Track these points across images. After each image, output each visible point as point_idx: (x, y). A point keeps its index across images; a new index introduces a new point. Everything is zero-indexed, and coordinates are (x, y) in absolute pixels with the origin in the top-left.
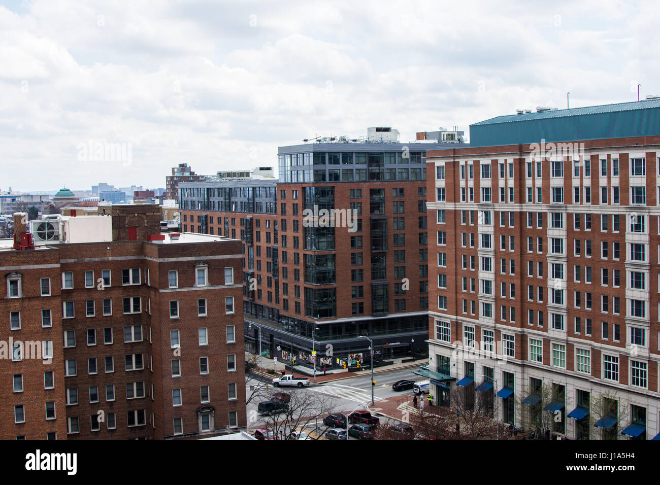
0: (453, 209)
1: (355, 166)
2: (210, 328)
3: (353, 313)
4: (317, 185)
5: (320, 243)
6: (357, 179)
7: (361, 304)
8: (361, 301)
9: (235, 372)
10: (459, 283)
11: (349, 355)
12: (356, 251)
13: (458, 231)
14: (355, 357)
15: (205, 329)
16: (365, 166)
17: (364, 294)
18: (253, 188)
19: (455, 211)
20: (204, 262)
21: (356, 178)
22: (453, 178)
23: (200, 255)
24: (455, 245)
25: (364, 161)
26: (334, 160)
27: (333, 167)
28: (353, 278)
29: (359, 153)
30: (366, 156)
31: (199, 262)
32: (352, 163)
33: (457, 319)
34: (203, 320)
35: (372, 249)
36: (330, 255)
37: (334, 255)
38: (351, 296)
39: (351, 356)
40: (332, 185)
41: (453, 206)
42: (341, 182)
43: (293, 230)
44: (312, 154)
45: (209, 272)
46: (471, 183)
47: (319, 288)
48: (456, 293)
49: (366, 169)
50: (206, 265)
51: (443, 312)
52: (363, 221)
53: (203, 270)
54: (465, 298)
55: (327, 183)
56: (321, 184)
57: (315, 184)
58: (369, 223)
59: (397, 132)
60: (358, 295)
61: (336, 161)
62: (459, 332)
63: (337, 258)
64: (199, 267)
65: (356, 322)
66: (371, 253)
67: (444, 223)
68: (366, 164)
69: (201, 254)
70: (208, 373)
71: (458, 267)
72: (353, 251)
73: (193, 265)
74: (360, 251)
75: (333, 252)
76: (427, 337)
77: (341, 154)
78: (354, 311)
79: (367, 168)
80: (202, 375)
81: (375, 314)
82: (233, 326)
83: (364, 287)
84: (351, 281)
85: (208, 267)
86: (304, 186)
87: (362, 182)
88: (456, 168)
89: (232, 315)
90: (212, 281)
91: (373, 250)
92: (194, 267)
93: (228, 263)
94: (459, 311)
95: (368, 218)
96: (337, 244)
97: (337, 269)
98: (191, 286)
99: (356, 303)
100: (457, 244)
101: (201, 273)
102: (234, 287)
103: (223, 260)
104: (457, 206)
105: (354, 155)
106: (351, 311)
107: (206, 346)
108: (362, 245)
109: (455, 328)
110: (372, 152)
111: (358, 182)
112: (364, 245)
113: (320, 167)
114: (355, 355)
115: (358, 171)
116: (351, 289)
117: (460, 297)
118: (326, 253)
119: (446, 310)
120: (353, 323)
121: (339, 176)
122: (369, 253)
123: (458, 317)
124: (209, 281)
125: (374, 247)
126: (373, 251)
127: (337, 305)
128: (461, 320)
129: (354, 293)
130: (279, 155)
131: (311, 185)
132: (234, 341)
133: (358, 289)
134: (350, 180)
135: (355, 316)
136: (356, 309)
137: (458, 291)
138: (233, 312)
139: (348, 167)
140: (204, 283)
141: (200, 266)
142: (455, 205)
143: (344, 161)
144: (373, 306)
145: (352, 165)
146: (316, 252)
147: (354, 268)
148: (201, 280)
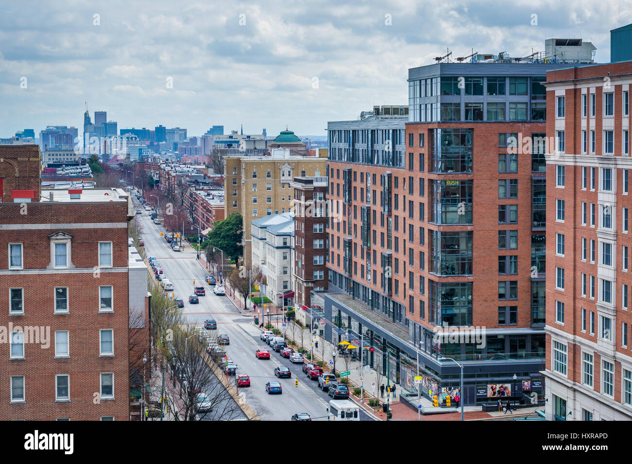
0: (572, 164)
1: (507, 98)
2: (72, 332)
3: (501, 322)
4: (445, 126)
5: (448, 214)
6: (512, 117)
7: (514, 308)
8: (513, 304)
9: (112, 401)
10: (578, 283)
11: (489, 386)
12: (507, 227)
13: (579, 199)
14: (498, 389)
15: (67, 332)
16: (526, 99)
17: (519, 294)
18: (393, 130)
19: (575, 167)
20: (65, 232)
21: (510, 116)
22: (573, 115)
23: (58, 222)
24: (575, 222)
25: (524, 90)
26: (474, 87)
27: (473, 99)
28: (502, 269)
29: (514, 79)
30: (527, 84)
31: (56, 232)
32: (504, 94)
33: (574, 341)
34: (61, 320)
35: (532, 226)
36: (463, 232)
37: (470, 233)
38: (497, 296)
39: (492, 388)
40: (470, 126)
41: (572, 160)
42: (486, 123)
43: (419, 194)
44: (439, 79)
45: (72, 247)
46: (593, 123)
47: (444, 281)
48: (575, 298)
49: (527, 103)
50: (67, 236)
51: (560, 327)
52: (519, 181)
53: (65, 245)
54: (585, 308)
55: (463, 123)
56: (452, 125)
57: (443, 125)
58: (529, 186)
59: (591, 47)
60: (508, 295)
61: (478, 91)
62: (577, 361)
63: (476, 236)
64: (57, 239)
65: (505, 335)
66: (532, 232)
67: (563, 187)
68: (527, 94)
69: (61, 219)
70: (69, 399)
71: (577, 257)
72: (502, 228)
73: (48, 236)
74: (513, 227)
75: (469, 228)
76: (543, 367)
77: (485, 80)
78: (502, 319)
79: (529, 102)
80: (59, 403)
81: (535, 325)
82: (111, 331)
83: (519, 283)
84: (497, 273)
85: (72, 240)
86: (430, 127)
87: (520, 123)
88: (577, 100)
89: (109, 315)
90: (77, 261)
91: (535, 226)
92: (49, 239)
93: (105, 235)
94: (577, 329)
95: (529, 177)
96: (475, 216)
97: (474, 254)
98: (44, 267)
99: (504, 308)
100: (577, 221)
101: (61, 250)
102: (113, 271)
103: (95, 231)
104: (577, 160)
105: (508, 81)
106: (496, 318)
107: (66, 359)
108: (517, 217)
109: (572, 355)
110: (536, 77)
111: (512, 122)
112: (521, 218)
113: (452, 99)
114: (498, 386)
115: (513, 106)
116: (497, 285)
117: (580, 305)
118: (458, 229)
119: (563, 324)
120: (499, 337)
121: (482, 113)
122: (528, 232)
123: (577, 337)
124: (72, 261)
125: (536, 223)
126: (535, 229)
127: (474, 308)
128: (580, 342)
129: (502, 291)
130: (409, 81)
131: (436, 126)
132: (112, 354)
133: (508, 285)
134: (500, 118)
135: (502, 327)
136: (504, 317)
137: (577, 296)
138: (111, 310)
139: (496, 98)
140: (65, 264)
141: (57, 237)
142: (575, 158)
143: (491, 91)
144: (532, 314)
145: (504, 96)
146: (442, 227)
147: (503, 253)
148: (60, 259)
